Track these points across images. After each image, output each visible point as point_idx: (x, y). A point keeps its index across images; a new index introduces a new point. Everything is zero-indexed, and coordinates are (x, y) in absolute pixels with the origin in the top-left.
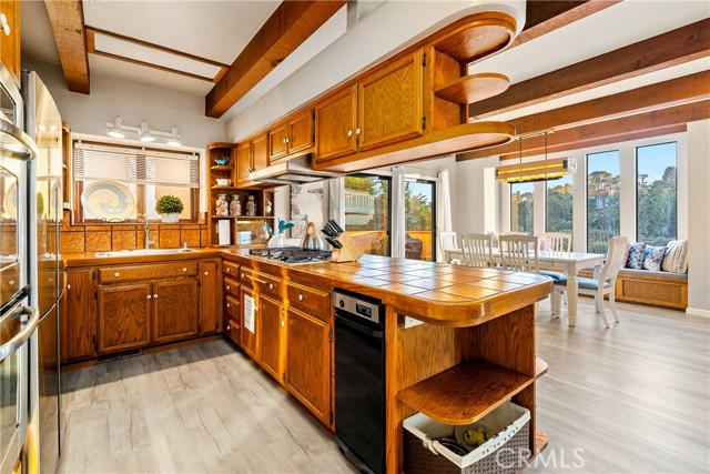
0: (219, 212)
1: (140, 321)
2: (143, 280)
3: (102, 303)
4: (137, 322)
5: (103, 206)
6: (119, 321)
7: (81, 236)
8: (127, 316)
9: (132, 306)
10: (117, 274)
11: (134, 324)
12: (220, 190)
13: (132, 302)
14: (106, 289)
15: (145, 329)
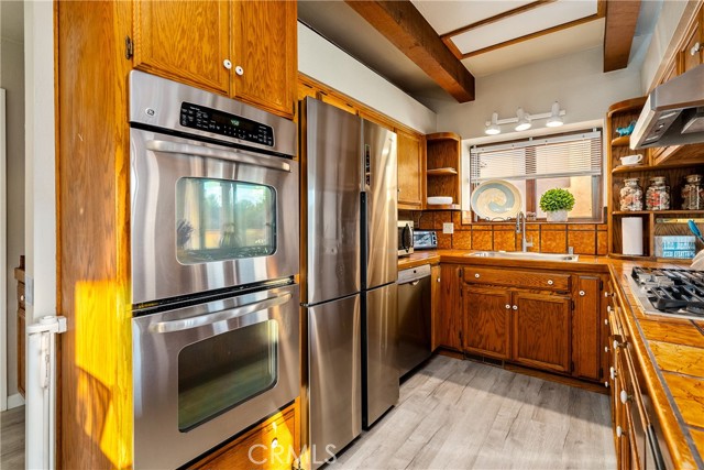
0: (624, 207)
1: (500, 331)
2: (503, 286)
3: (466, 301)
4: (497, 331)
5: (491, 206)
6: (480, 324)
7: (468, 234)
8: (487, 321)
9: (493, 312)
10: (477, 275)
11: (494, 332)
12: (629, 173)
13: (492, 307)
14: (470, 288)
15: (504, 342)
